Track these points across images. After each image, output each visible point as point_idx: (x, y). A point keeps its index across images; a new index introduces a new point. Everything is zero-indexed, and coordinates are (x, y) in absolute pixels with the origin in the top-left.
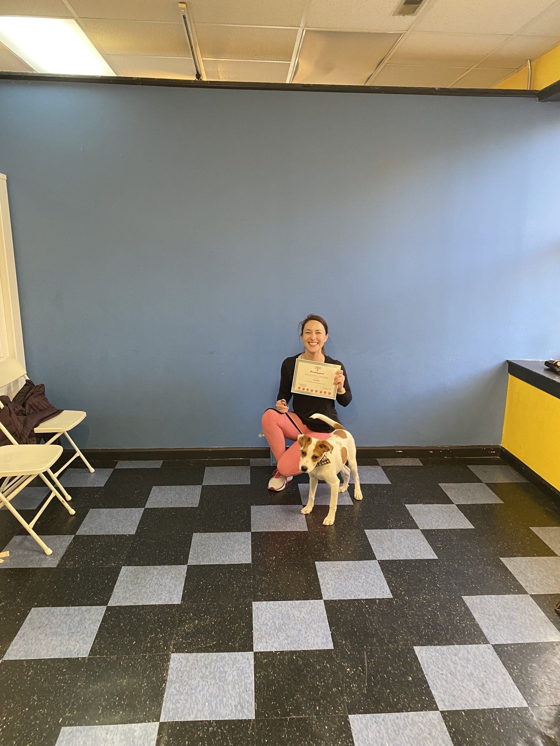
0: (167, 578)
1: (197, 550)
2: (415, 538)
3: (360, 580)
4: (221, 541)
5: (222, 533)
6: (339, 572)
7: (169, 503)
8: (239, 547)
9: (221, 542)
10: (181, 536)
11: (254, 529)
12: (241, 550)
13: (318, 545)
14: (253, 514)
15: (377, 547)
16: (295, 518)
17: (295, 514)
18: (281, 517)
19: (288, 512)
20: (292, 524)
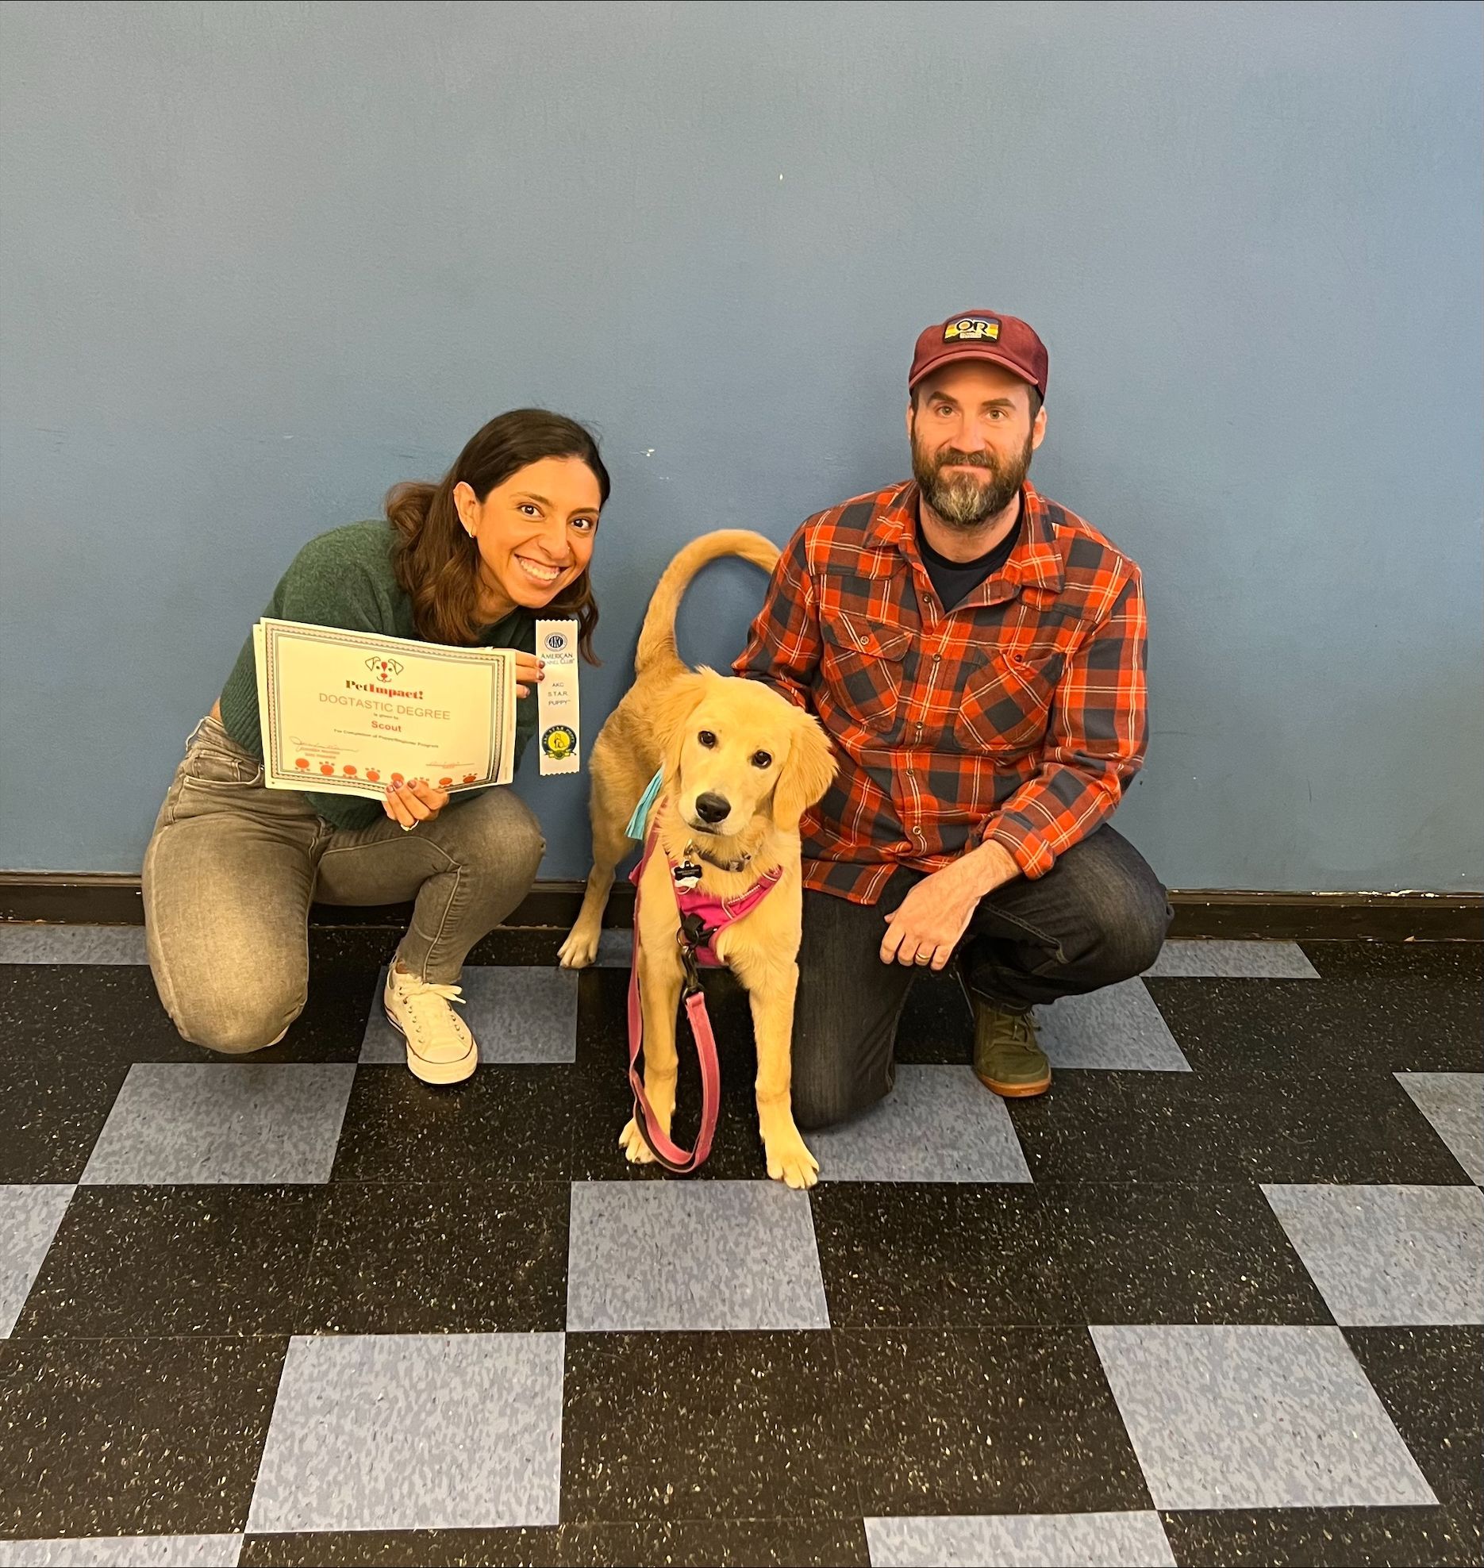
1: (302, 1440)
2: (1320, 1377)
4: (422, 1385)
5: (429, 1336)
8: (503, 1425)
9: (419, 1394)
11: (580, 1317)
12: (510, 1440)
13: (876, 1414)
14: (582, 1229)
15: (1152, 1432)
16: (772, 1256)
17: (771, 1231)
18: (708, 1247)
19: (745, 1220)
20: (759, 1285)
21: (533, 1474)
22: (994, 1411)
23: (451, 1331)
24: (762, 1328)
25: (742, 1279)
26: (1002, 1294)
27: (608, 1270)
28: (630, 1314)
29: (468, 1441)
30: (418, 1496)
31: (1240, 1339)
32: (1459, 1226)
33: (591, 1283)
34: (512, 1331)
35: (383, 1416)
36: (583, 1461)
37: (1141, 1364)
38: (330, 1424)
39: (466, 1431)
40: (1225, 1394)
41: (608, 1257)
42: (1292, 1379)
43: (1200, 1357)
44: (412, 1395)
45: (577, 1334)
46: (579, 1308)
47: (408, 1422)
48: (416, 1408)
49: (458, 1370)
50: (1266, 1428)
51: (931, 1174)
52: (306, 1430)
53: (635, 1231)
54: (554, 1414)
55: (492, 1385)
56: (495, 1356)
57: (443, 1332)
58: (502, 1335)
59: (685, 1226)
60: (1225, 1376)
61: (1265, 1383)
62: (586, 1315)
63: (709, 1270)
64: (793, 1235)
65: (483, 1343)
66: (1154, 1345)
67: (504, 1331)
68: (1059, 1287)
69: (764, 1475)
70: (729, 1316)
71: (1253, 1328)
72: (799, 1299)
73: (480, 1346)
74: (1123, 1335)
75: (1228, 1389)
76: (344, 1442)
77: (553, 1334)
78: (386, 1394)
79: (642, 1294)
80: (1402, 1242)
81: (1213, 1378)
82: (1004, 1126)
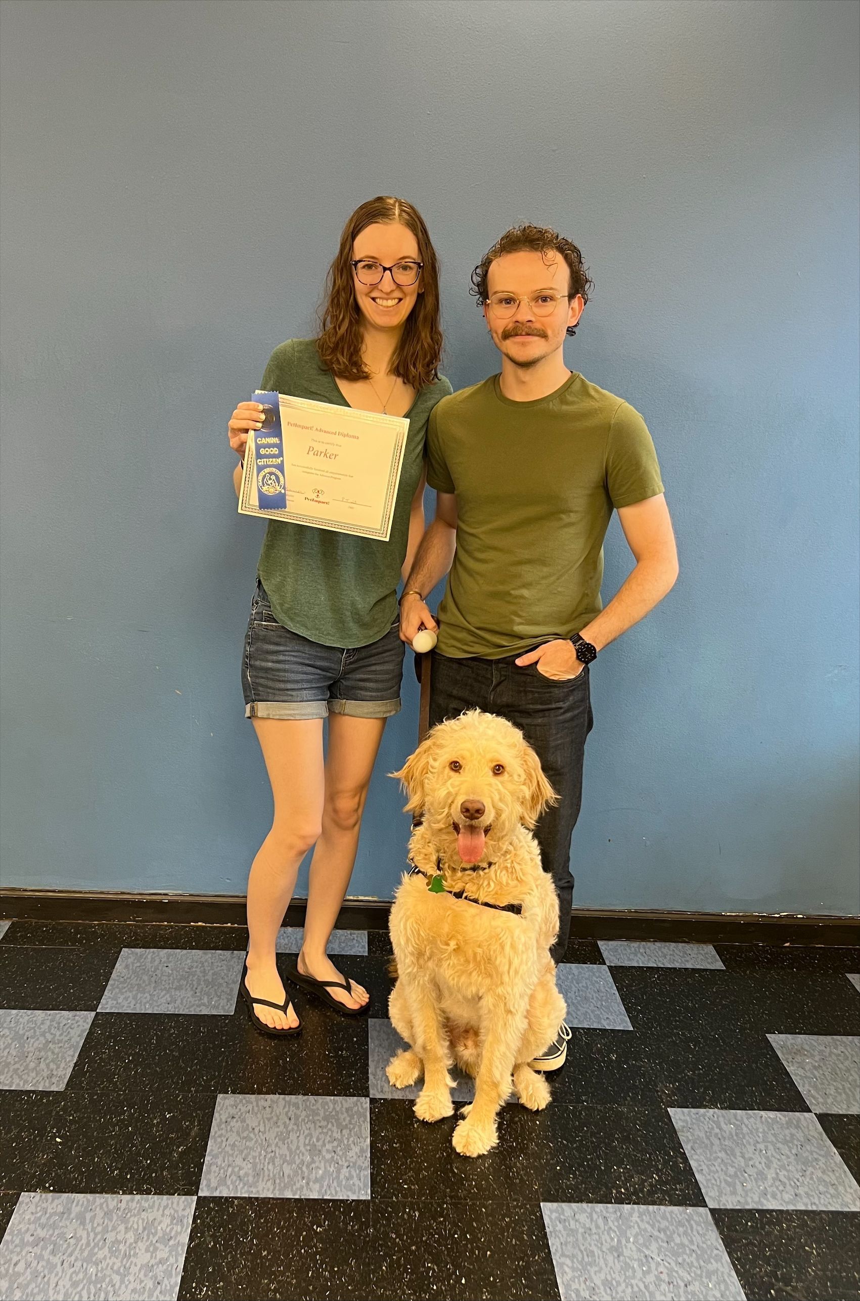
2: (689, 1243)
4: (99, 1229)
5: (109, 1197)
8: (146, 1258)
9: (96, 1235)
11: (208, 1186)
16: (339, 1148)
17: (341, 1131)
18: (298, 1142)
19: (324, 1123)
20: (329, 1168)
22: (470, 1260)
23: (124, 1193)
24: (325, 1197)
25: (317, 1164)
26: (487, 1180)
27: (233, 1154)
28: (241, 1185)
31: (641, 1215)
32: (798, 1140)
33: (219, 1163)
34: (163, 1194)
36: (194, 1285)
37: (571, 1230)
38: (35, 1254)
40: (627, 1253)
41: (233, 1146)
42: (672, 1244)
43: (613, 1227)
44: (92, 1235)
45: (205, 1197)
46: (210, 1180)
47: (86, 1254)
48: (92, 1244)
49: (124, 1220)
50: (650, 1278)
52: (20, 1257)
53: (253, 1129)
54: (180, 1252)
56: (149, 1210)
57: (119, 1193)
58: (156, 1197)
59: (286, 1126)
60: (628, 1241)
61: (654, 1246)
62: (212, 1186)
63: (297, 1157)
64: (356, 1134)
65: (143, 1202)
66: (582, 1218)
67: (159, 1194)
68: (525, 1175)
70: (305, 1190)
71: (651, 1207)
72: (353, 1178)
73: (141, 1204)
74: (563, 1210)
75: (630, 1250)
76: (42, 1266)
77: (188, 1197)
78: (75, 1233)
79: (250, 1172)
80: (758, 1151)
81: (619, 1241)
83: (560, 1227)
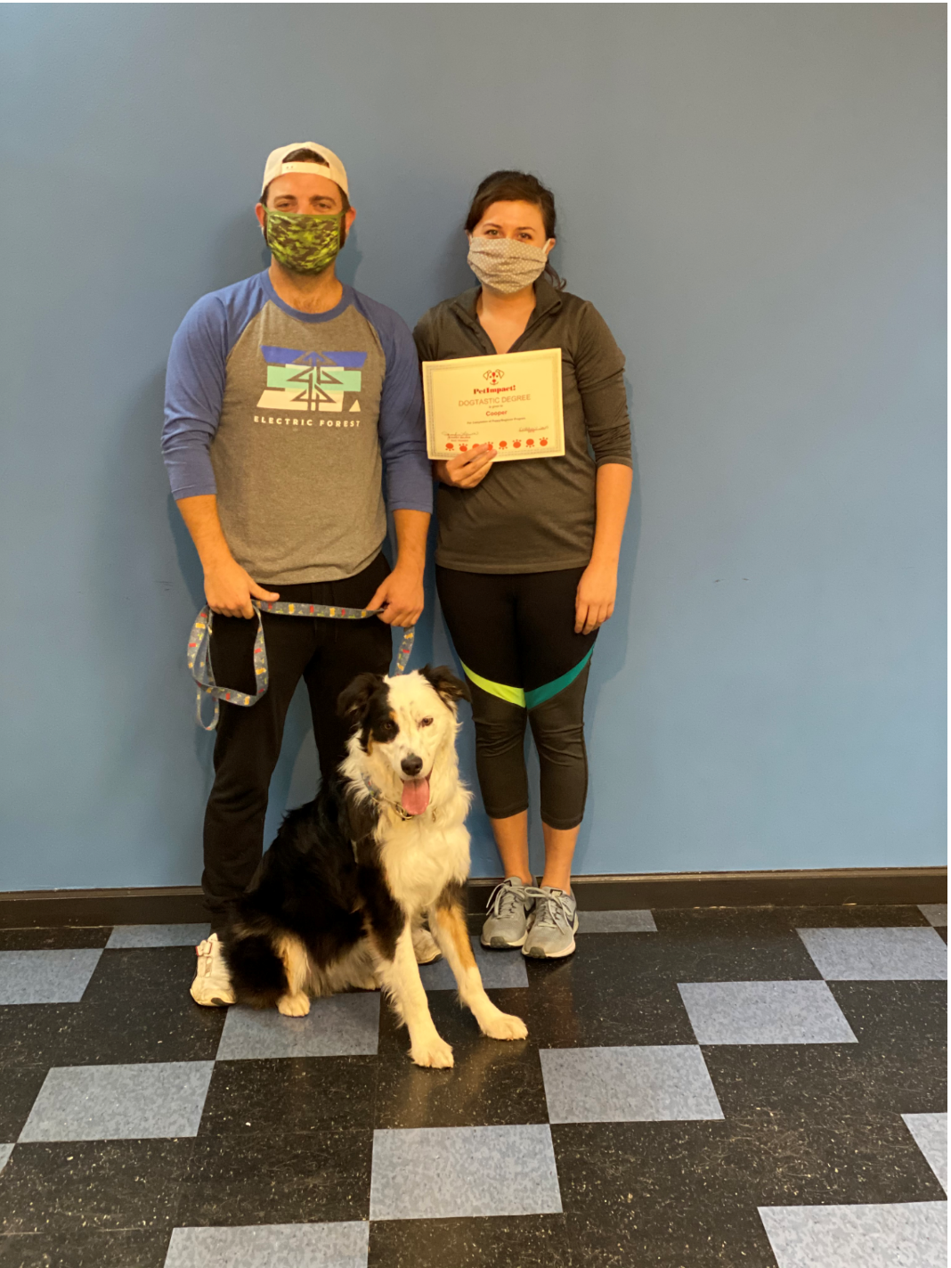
0: (313, 1259)
1: (394, 1178)
3: (904, 1260)
4: (463, 1150)
5: (463, 1129)
6: (834, 1236)
7: (288, 1045)
8: (519, 1169)
9: (462, 1155)
10: (340, 1139)
11: (557, 1115)
12: (525, 1175)
13: (761, 1159)
14: (550, 1072)
16: (681, 1084)
17: (678, 1071)
18: (637, 1081)
19: (657, 1066)
20: (674, 1098)
21: (543, 1190)
22: (839, 1156)
23: (476, 1125)
24: (679, 1119)
25: (662, 1096)
26: (840, 1099)
28: (591, 1114)
29: (498, 1177)
30: (472, 1202)
33: (562, 1099)
34: (515, 1124)
35: (442, 1166)
36: (573, 1184)
37: (938, 1132)
38: (409, 1171)
39: (495, 1171)
41: (570, 1087)
44: (458, 1155)
45: (558, 1124)
46: (557, 1112)
47: (458, 1168)
48: (462, 1161)
49: (484, 1143)
51: (786, 1039)
52: (394, 1174)
53: (586, 1074)
54: (550, 1163)
55: (507, 1150)
56: (506, 1136)
57: (470, 1125)
58: (508, 1126)
59: (620, 1071)
62: (561, 1115)
63: (639, 1092)
64: (694, 1073)
67: (510, 1124)
68: (880, 1095)
69: (690, 1189)
70: (656, 1115)
72: (701, 1105)
73: (496, 1131)
74: (925, 1118)
76: (420, 1178)
77: (542, 1125)
82: (836, 1013)
83: (924, 1130)
